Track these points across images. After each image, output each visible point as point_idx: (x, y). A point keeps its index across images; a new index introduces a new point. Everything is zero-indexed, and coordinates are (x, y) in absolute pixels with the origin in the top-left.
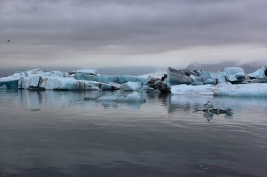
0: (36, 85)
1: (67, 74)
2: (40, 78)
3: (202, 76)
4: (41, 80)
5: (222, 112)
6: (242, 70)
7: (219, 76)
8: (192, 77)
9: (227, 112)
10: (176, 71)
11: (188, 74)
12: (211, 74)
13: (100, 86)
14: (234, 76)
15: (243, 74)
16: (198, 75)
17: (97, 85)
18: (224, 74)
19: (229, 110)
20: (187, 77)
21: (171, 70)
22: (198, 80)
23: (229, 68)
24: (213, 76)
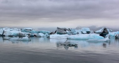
0: (2, 34)
1: (20, 30)
2: (4, 31)
3: (72, 31)
4: (4, 32)
5: (73, 45)
6: (89, 29)
7: (79, 31)
8: (67, 31)
9: (75, 46)
10: (60, 29)
11: (65, 30)
12: (76, 30)
13: (29, 35)
14: (85, 31)
15: (89, 30)
16: (70, 31)
17: (27, 34)
18: (81, 30)
19: (76, 45)
20: (64, 31)
21: (58, 28)
22: (70, 33)
23: (83, 28)
24: (77, 31)
